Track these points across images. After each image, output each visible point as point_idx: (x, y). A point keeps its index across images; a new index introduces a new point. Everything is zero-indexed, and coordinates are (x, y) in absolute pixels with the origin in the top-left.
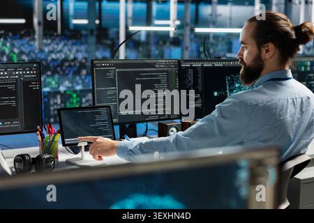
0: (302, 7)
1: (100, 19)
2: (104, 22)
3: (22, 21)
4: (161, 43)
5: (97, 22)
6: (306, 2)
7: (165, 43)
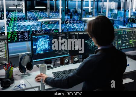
0: (130, 2)
1: (68, 7)
2: (69, 7)
3: (45, 7)
4: (86, 14)
5: (67, 7)
6: (132, 1)
7: (87, 14)
